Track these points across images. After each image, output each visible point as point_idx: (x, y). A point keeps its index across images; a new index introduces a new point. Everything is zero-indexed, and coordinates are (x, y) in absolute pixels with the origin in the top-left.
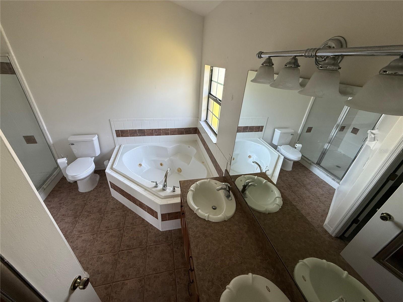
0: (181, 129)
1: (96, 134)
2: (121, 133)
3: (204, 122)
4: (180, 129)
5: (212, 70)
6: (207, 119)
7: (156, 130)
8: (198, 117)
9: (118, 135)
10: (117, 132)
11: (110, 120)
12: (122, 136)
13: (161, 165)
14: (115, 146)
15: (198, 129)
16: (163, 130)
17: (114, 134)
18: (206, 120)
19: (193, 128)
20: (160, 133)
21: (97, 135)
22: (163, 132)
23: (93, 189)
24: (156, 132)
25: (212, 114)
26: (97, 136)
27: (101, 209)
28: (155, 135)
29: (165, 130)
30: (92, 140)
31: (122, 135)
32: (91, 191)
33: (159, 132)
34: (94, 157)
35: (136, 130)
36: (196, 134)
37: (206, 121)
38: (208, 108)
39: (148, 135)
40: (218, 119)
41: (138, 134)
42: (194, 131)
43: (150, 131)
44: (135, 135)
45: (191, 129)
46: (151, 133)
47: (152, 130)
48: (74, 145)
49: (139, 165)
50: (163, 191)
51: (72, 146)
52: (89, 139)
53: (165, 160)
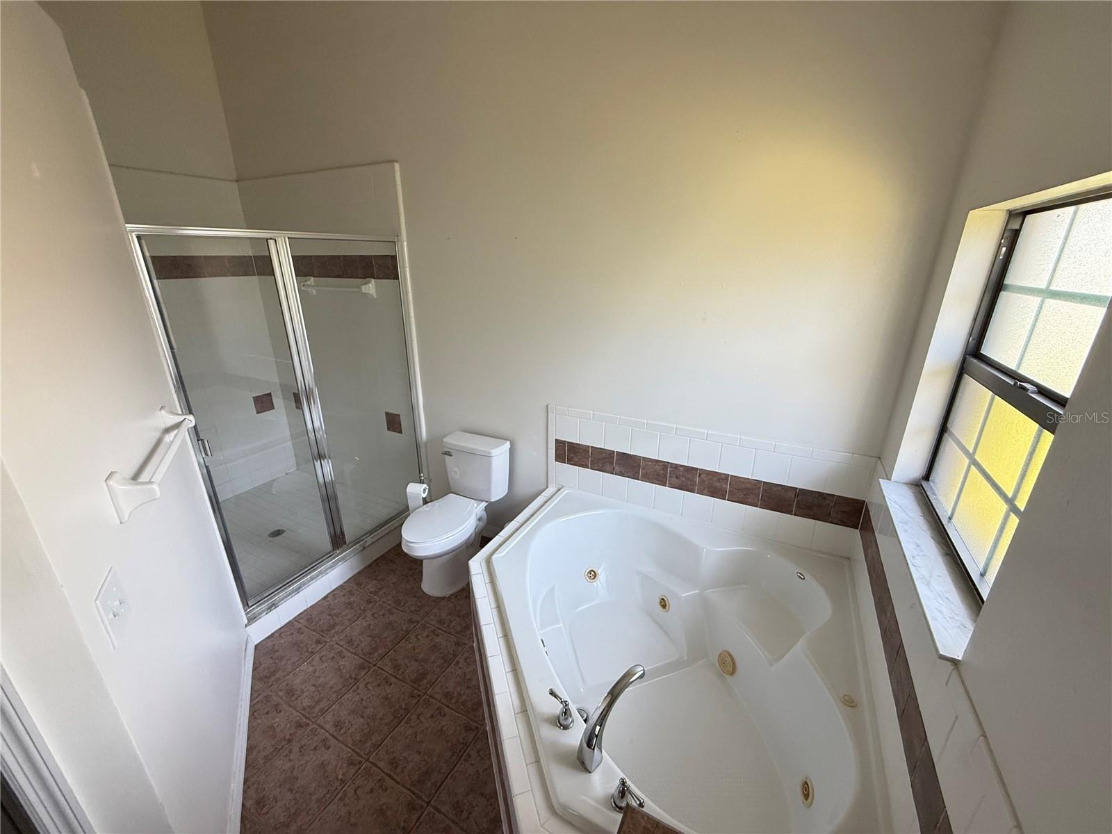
0: (779, 488)
1: (506, 439)
2: (570, 453)
3: (906, 488)
4: (775, 489)
5: (1016, 234)
6: (927, 477)
7: (676, 467)
8: (880, 458)
9: (560, 458)
10: (560, 444)
11: (547, 406)
12: (571, 462)
13: (663, 604)
14: (547, 487)
15: (867, 511)
16: (703, 476)
17: (549, 450)
18: (924, 484)
19: (837, 496)
20: (689, 482)
21: (509, 442)
22: (702, 482)
23: (449, 597)
24: (677, 477)
25: (967, 461)
26: (508, 445)
27: (423, 675)
28: (670, 484)
29: (710, 477)
30: (489, 453)
31: (573, 457)
32: (443, 598)
33: (689, 479)
34: (487, 502)
35: (614, 452)
36: (856, 527)
37: (921, 487)
38: (949, 425)
39: (646, 477)
40: (1010, 502)
41: (617, 468)
42: (845, 512)
43: (657, 467)
44: (608, 467)
45: (828, 502)
46: (658, 475)
47: (665, 465)
48: (451, 455)
49: (590, 572)
50: (574, 767)
51: (447, 458)
52: (483, 449)
53: (683, 594)
